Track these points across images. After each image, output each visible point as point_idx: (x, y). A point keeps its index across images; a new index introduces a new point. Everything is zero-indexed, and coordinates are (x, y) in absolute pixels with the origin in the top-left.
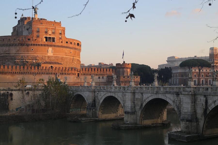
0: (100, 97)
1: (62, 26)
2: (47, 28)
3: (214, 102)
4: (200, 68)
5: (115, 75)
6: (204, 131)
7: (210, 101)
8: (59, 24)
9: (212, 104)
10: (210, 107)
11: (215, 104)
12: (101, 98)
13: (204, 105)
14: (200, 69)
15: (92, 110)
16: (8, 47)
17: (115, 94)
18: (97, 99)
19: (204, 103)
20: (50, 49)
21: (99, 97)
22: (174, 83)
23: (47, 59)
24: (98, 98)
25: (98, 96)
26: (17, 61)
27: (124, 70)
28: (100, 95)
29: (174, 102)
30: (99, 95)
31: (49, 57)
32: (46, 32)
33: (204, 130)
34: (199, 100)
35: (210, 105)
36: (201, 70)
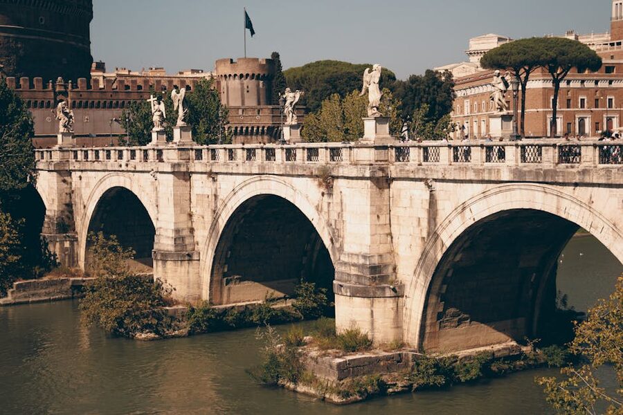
0: (86, 193)
3: (460, 210)
4: (558, 75)
5: (159, 104)
6: (427, 336)
7: (444, 208)
9: (454, 218)
10: (444, 233)
11: (463, 217)
12: (90, 197)
13: (425, 223)
14: (559, 78)
15: (58, 245)
17: (130, 178)
18: (77, 200)
19: (424, 216)
21: (83, 191)
22: (479, 133)
24: (81, 198)
25: (79, 189)
27: (245, 87)
28: (88, 184)
30: (83, 185)
33: (428, 330)
34: (405, 202)
35: (447, 221)
36: (561, 79)
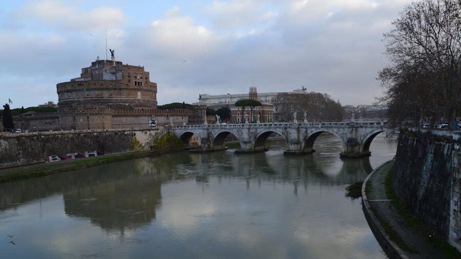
1: (145, 70)
2: (136, 73)
8: (142, 68)
10: (308, 135)
13: (305, 134)
16: (100, 91)
20: (139, 93)
23: (137, 102)
26: (110, 104)
28: (214, 132)
29: (283, 133)
31: (138, 100)
32: (136, 77)
33: (305, 149)
34: (301, 131)
